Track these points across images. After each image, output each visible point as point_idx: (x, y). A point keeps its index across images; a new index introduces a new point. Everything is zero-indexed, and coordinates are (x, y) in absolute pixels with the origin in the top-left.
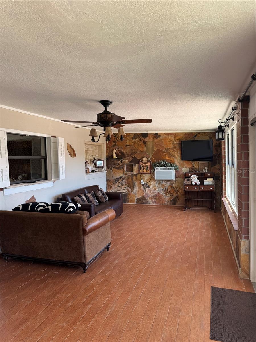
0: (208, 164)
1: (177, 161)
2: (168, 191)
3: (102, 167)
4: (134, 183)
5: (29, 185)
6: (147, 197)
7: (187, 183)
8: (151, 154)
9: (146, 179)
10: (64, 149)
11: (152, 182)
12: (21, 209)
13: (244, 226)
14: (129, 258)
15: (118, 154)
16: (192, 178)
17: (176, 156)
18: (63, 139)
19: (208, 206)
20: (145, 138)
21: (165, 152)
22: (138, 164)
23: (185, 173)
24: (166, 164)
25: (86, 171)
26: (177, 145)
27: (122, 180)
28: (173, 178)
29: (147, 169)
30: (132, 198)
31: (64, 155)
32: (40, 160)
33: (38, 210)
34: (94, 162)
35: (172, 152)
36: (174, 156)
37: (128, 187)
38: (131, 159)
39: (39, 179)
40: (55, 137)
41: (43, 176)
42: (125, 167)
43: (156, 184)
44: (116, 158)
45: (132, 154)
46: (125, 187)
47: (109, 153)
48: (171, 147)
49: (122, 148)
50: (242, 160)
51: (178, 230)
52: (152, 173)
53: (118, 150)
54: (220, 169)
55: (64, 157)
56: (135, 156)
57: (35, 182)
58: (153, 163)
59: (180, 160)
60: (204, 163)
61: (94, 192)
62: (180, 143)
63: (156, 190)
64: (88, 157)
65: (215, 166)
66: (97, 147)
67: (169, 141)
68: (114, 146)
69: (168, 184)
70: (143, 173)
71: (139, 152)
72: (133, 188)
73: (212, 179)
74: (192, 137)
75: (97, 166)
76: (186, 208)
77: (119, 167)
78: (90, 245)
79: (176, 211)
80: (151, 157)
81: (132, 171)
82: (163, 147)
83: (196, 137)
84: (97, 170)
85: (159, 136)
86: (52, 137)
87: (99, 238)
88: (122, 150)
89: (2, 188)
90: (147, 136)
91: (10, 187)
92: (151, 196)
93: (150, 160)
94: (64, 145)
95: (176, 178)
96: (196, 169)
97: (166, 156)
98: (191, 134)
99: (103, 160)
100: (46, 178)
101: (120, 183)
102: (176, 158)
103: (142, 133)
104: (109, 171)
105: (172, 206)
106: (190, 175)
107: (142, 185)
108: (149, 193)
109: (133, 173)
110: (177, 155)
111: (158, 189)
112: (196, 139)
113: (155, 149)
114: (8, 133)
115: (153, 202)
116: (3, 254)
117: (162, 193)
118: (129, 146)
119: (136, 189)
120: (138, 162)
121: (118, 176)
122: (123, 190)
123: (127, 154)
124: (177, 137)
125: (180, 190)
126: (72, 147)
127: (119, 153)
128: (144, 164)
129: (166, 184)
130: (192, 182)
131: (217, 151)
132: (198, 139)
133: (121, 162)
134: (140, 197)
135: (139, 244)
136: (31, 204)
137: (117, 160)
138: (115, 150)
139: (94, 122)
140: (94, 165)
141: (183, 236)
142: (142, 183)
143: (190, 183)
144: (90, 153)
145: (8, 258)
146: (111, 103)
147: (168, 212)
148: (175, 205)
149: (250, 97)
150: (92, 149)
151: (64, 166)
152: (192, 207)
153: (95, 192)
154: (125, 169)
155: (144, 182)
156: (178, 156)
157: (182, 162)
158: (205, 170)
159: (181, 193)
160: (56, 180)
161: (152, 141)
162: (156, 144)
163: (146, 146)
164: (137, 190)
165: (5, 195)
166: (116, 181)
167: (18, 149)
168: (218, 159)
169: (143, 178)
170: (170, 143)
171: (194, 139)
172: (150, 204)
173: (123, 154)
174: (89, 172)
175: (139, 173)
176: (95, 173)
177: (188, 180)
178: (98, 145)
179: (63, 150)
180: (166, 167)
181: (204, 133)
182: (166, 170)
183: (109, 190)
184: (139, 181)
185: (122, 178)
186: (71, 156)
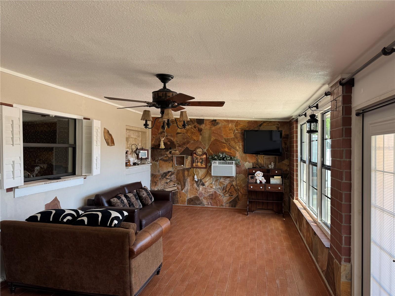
0: (274, 158)
1: (238, 154)
2: (227, 189)
3: (146, 158)
4: (186, 180)
5: (51, 183)
6: (201, 197)
7: (251, 181)
8: (207, 145)
9: (200, 175)
10: (99, 135)
11: (207, 179)
12: (39, 219)
13: (345, 245)
14: (188, 285)
15: (167, 144)
16: (257, 175)
17: (238, 148)
18: (100, 122)
19: (274, 209)
20: (200, 125)
21: (224, 143)
22: (191, 156)
23: (249, 169)
24: (225, 157)
25: (126, 163)
26: (239, 135)
27: (171, 175)
28: (234, 174)
29: (201, 163)
30: (182, 198)
31: (99, 144)
32: (67, 149)
33: (65, 220)
34: (136, 152)
35: (232, 143)
36: (235, 148)
37: (178, 184)
38: (183, 150)
39: (65, 174)
40: (89, 119)
41: (70, 170)
42: (175, 159)
43: (213, 181)
44: (164, 148)
45: (184, 144)
46: (174, 185)
47: (155, 141)
48: (231, 137)
49: (172, 136)
50: (342, 160)
51: (244, 242)
52: (208, 168)
53: (167, 139)
54: (288, 166)
55: (100, 147)
56: (188, 146)
57: (58, 178)
58: (209, 156)
59: (242, 153)
60: (270, 158)
61: (136, 191)
62: (242, 133)
63: (212, 188)
64: (128, 146)
65: (283, 162)
66: (140, 133)
67: (230, 130)
68: (161, 133)
69: (227, 181)
70: (197, 167)
71: (192, 142)
72: (183, 186)
73: (280, 177)
74: (256, 126)
75: (140, 157)
76: (249, 211)
77: (167, 159)
78: (137, 271)
79: (237, 215)
80: (207, 148)
81: (183, 164)
82: (222, 136)
83: (262, 127)
84: (139, 163)
85: (218, 123)
86: (85, 118)
87: (149, 260)
88: (172, 139)
89: (12, 188)
90: (203, 123)
91: (23, 186)
92: (206, 196)
93: (206, 151)
94: (99, 131)
95: (237, 175)
96: (261, 164)
97: (225, 147)
98: (255, 122)
99: (148, 150)
100: (74, 173)
101: (168, 179)
102: (237, 150)
103: (197, 119)
104: (155, 164)
105: (231, 209)
106: (254, 171)
107: (195, 182)
108: (203, 192)
109: (185, 166)
110: (239, 146)
111: (214, 187)
112: (262, 128)
113: (213, 138)
114: (24, 112)
115: (208, 203)
116: (9, 284)
117: (219, 192)
118: (180, 133)
119: (188, 186)
120: (191, 153)
121: (165, 171)
122: (171, 188)
123: (178, 144)
124: (238, 126)
125: (242, 190)
126: (110, 133)
127: (168, 141)
128: (198, 157)
129: (224, 182)
130: (256, 180)
131: (286, 144)
132: (263, 129)
133: (170, 153)
134: (192, 196)
135: (199, 264)
136: (54, 212)
137: (165, 150)
138: (163, 138)
139: (148, 102)
140: (136, 156)
141: (252, 250)
142: (195, 180)
143: (255, 181)
144: (132, 141)
145: (15, 288)
146: (172, 78)
147: (227, 216)
148: (235, 207)
149: (355, 80)
150: (134, 135)
151: (99, 158)
152: (255, 211)
153: (138, 192)
154: (175, 162)
155: (198, 178)
156: (239, 148)
157: (244, 155)
158: (272, 166)
159: (243, 193)
160: (88, 175)
161: (208, 128)
162: (213, 132)
163: (201, 134)
164: (189, 188)
165: (15, 197)
166: (162, 176)
167: (36, 133)
168: (286, 153)
169: (197, 173)
170: (231, 133)
171: (259, 128)
172: (204, 205)
173: (172, 143)
174: (130, 165)
175: (192, 167)
176: (137, 166)
177: (252, 178)
178: (142, 132)
179: (98, 137)
180: (225, 160)
181: (270, 122)
182: (225, 164)
183: (153, 187)
184: (191, 177)
185: (170, 173)
186: (108, 144)
